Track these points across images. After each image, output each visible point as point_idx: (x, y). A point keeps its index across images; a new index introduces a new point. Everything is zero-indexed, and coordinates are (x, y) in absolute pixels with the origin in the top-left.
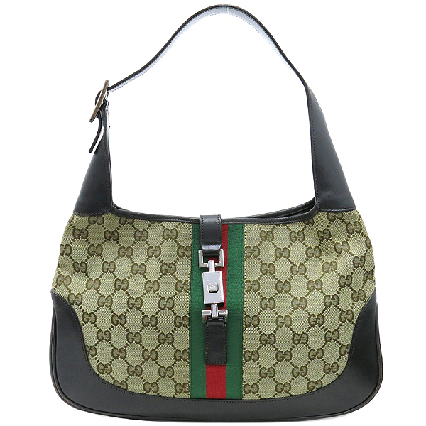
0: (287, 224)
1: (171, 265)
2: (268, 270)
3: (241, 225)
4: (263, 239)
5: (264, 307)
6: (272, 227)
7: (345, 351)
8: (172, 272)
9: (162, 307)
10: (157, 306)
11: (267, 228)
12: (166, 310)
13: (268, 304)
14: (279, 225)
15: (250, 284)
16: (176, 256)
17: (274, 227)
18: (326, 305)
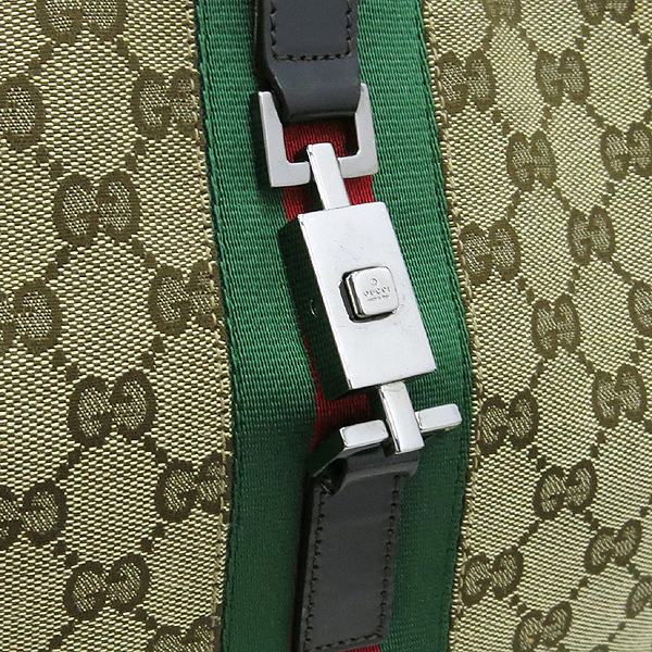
1: (114, 189)
5: (547, 345)
8: (120, 224)
9: (90, 429)
10: (63, 430)
12: (114, 440)
15: (480, 245)
16: (132, 134)
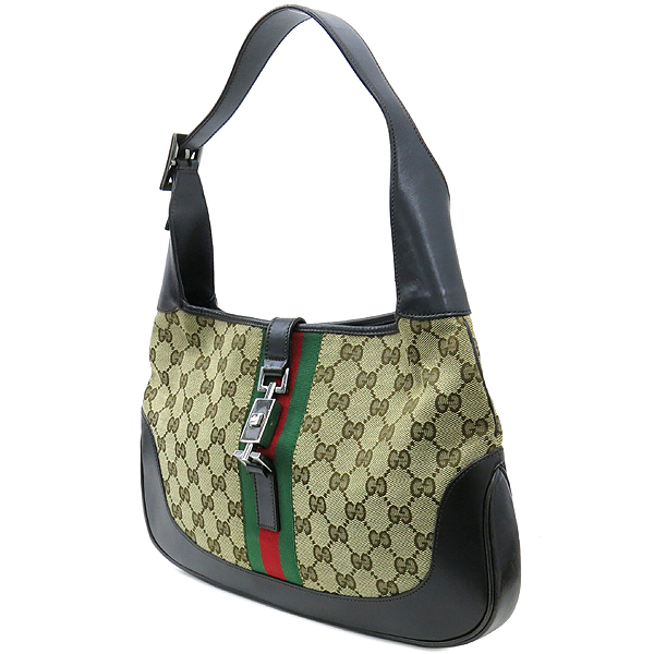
0: (383, 336)
1: (232, 385)
2: (339, 403)
3: (318, 335)
4: (344, 356)
5: (318, 456)
6: (363, 339)
7: (426, 544)
8: (231, 393)
11: (355, 341)
13: (326, 453)
14: (373, 336)
15: (310, 422)
16: (239, 373)
17: (367, 340)
18: (390, 465)
